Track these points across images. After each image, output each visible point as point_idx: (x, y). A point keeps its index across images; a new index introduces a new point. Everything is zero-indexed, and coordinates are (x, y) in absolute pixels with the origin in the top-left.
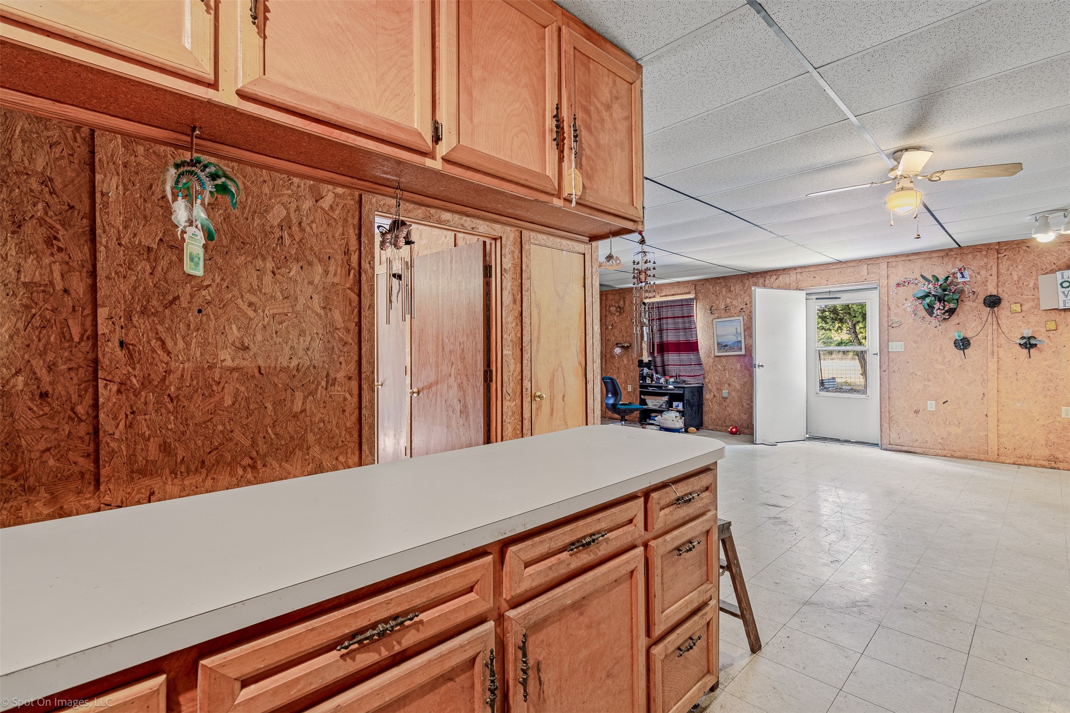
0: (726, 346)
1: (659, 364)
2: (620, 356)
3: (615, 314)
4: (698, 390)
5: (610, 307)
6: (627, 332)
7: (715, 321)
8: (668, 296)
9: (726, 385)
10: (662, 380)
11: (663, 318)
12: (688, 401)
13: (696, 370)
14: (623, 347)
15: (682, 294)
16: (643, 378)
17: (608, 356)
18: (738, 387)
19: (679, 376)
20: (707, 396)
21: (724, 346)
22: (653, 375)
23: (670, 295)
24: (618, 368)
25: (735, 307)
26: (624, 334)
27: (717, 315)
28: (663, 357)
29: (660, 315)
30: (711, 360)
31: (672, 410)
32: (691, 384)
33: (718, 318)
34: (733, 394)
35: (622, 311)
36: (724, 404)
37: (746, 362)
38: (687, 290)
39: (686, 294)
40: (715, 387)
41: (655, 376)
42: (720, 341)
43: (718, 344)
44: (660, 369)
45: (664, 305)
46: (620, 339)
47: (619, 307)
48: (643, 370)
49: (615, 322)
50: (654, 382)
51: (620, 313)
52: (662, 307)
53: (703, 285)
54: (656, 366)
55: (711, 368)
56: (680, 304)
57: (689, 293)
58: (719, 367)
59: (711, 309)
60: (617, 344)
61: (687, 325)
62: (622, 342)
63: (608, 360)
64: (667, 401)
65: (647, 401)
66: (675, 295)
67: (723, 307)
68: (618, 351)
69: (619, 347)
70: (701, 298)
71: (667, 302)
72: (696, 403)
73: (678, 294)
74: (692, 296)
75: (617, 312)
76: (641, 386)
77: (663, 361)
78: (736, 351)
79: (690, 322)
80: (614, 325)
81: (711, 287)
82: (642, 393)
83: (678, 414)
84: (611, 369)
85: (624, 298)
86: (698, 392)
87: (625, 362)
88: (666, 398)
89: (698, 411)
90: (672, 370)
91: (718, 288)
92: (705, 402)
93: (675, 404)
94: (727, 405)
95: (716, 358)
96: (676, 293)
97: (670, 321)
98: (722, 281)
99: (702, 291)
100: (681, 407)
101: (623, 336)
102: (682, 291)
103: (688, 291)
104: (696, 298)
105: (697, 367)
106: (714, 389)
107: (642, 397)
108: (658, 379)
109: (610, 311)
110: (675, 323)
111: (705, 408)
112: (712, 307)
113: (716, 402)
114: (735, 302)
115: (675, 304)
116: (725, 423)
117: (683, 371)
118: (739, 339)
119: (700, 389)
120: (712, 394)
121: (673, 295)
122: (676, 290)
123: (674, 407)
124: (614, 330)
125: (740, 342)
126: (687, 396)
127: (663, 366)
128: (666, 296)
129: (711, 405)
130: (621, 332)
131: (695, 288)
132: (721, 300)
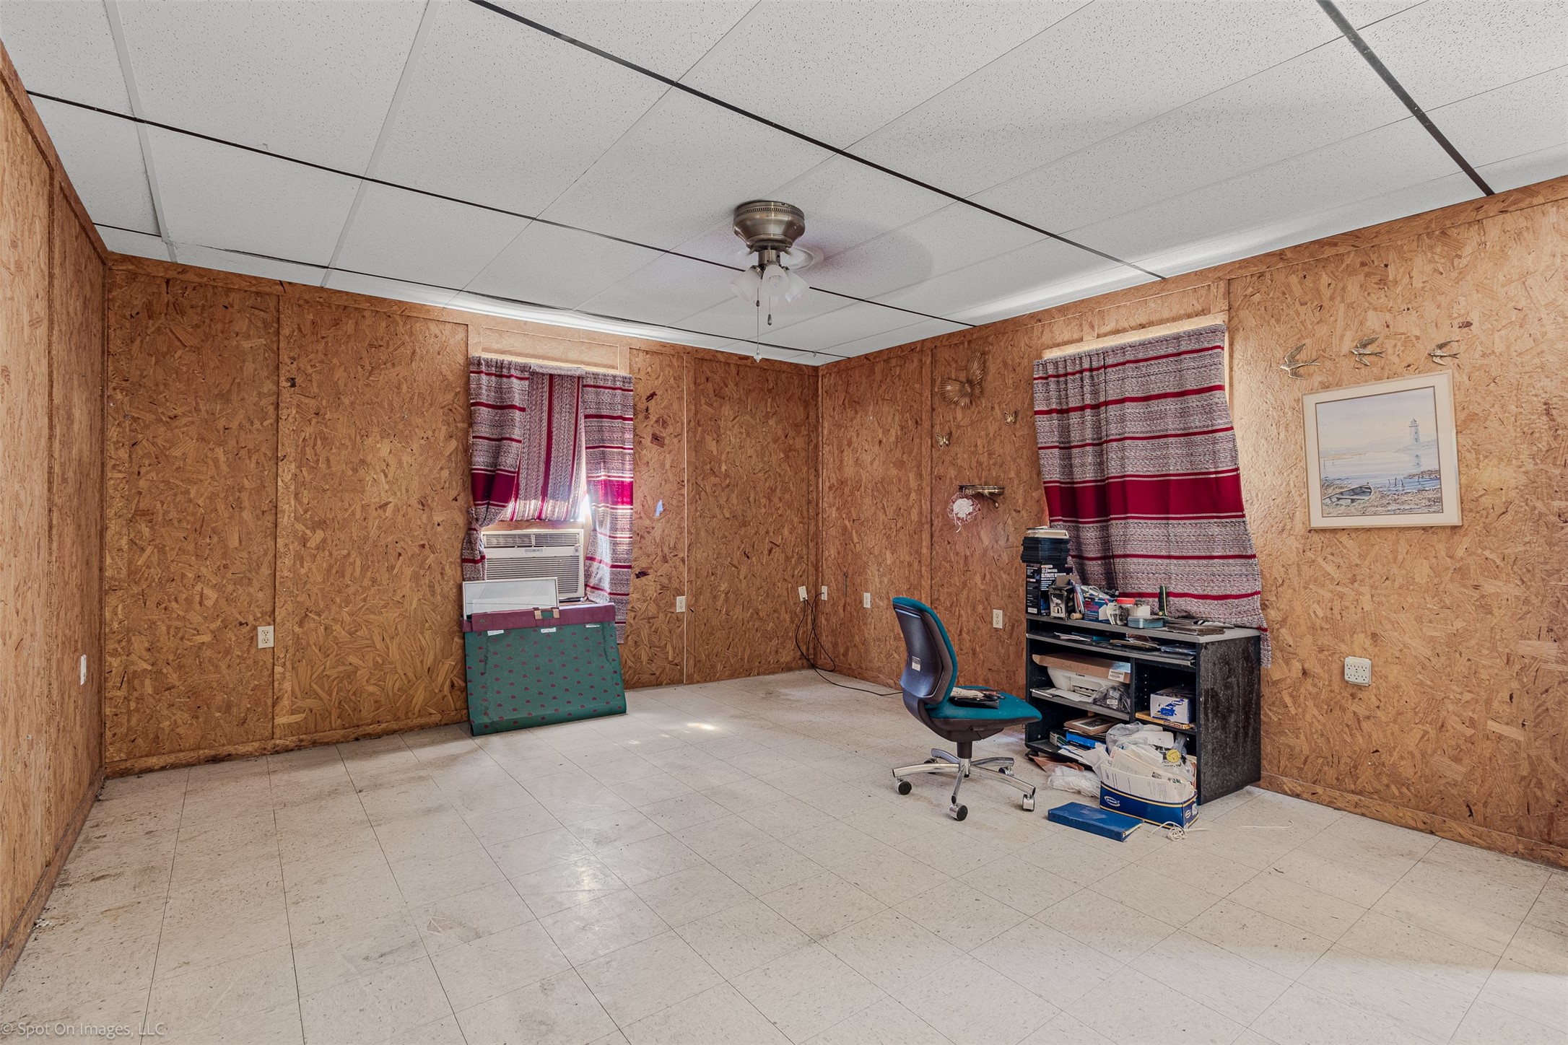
0: (1363, 491)
1: (1092, 550)
2: (972, 524)
3: (956, 403)
4: (1245, 651)
5: (943, 384)
6: (990, 455)
7: (1310, 401)
8: (1124, 330)
9: (1361, 639)
10: (1108, 611)
11: (1106, 403)
12: (1213, 694)
13: (1234, 578)
14: (978, 497)
15: (1174, 319)
16: (1040, 598)
17: (938, 523)
18: (1420, 649)
19: (1169, 594)
20: (1272, 667)
21: (1354, 492)
22: (1072, 591)
23: (1133, 328)
24: (966, 557)
25: (1409, 342)
26: (984, 458)
27: (1318, 379)
28: (1105, 529)
29: (1095, 393)
30: (1294, 544)
31: (1144, 722)
32: (1220, 630)
33: (1326, 387)
34: (1394, 672)
35: (977, 391)
36: (1354, 707)
37: (1460, 553)
38: (1193, 303)
39: (1189, 316)
40: (1308, 640)
41: (1083, 592)
42: (1332, 472)
43: (1326, 485)
44: (1095, 568)
45: (1110, 361)
46: (969, 475)
47: (970, 382)
48: (1039, 572)
49: (958, 427)
50: (1076, 616)
51: (973, 399)
52: (1105, 367)
53: (1261, 275)
54: (1080, 557)
55: (1293, 571)
56: (1171, 351)
57: (1204, 312)
58: (1330, 568)
59: (1292, 359)
60: (961, 488)
61: (1197, 422)
62: (977, 482)
63: (937, 534)
64: (1124, 684)
65: (1052, 672)
66: (1151, 324)
67: (1348, 344)
68: (963, 507)
69: (966, 497)
70: (1252, 322)
71: (1123, 348)
72: (1238, 702)
73: (1161, 322)
74: (1216, 319)
75: (964, 395)
76: (1034, 626)
77: (1106, 542)
78: (1411, 511)
79: (1209, 411)
80: (955, 435)
81: (1294, 279)
82: (1035, 647)
83: (1167, 740)
84: (945, 559)
85: (983, 354)
86: (1247, 658)
87: (986, 542)
88: (1122, 671)
89: (1246, 728)
90: (1141, 575)
91: (1325, 279)
92: (1265, 690)
93: (1158, 702)
94: (1362, 712)
95: (1316, 537)
96: (1153, 318)
97: (1130, 408)
98: (1341, 250)
99: (1257, 298)
100: (1181, 715)
101: (980, 463)
102: (1177, 310)
103: (1198, 307)
104: (1232, 329)
105: (1235, 567)
106: (1306, 648)
107: (1036, 658)
108: (1091, 603)
109: (943, 395)
110: (1150, 417)
111: (1269, 714)
112: (1299, 349)
113: (1315, 697)
114: (1409, 324)
115: (1152, 354)
116: (1355, 778)
117: (1180, 577)
118: (1429, 464)
119: (1251, 649)
120: (1297, 666)
121: (1143, 326)
122: (1155, 308)
123: (1155, 709)
124: (955, 449)
125: (1436, 475)
126: (1207, 679)
127: (1108, 557)
128: (1116, 332)
129: (1288, 700)
130: (975, 453)
131: (1228, 293)
132: (1341, 323)
